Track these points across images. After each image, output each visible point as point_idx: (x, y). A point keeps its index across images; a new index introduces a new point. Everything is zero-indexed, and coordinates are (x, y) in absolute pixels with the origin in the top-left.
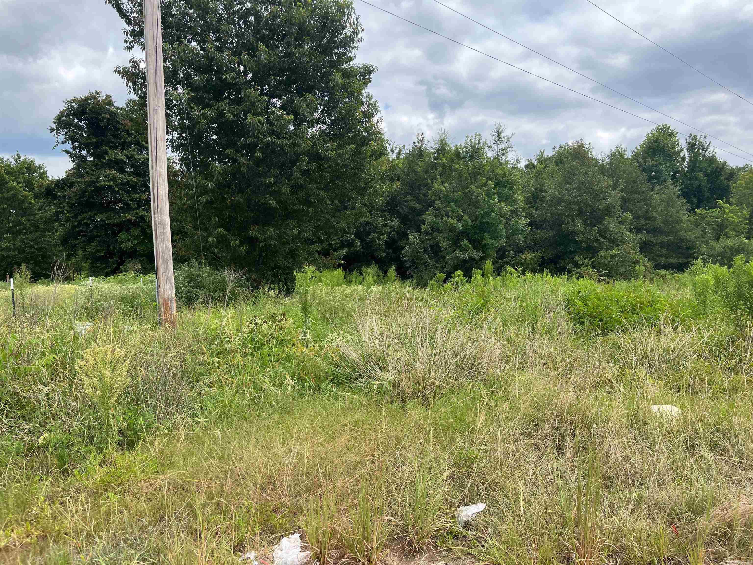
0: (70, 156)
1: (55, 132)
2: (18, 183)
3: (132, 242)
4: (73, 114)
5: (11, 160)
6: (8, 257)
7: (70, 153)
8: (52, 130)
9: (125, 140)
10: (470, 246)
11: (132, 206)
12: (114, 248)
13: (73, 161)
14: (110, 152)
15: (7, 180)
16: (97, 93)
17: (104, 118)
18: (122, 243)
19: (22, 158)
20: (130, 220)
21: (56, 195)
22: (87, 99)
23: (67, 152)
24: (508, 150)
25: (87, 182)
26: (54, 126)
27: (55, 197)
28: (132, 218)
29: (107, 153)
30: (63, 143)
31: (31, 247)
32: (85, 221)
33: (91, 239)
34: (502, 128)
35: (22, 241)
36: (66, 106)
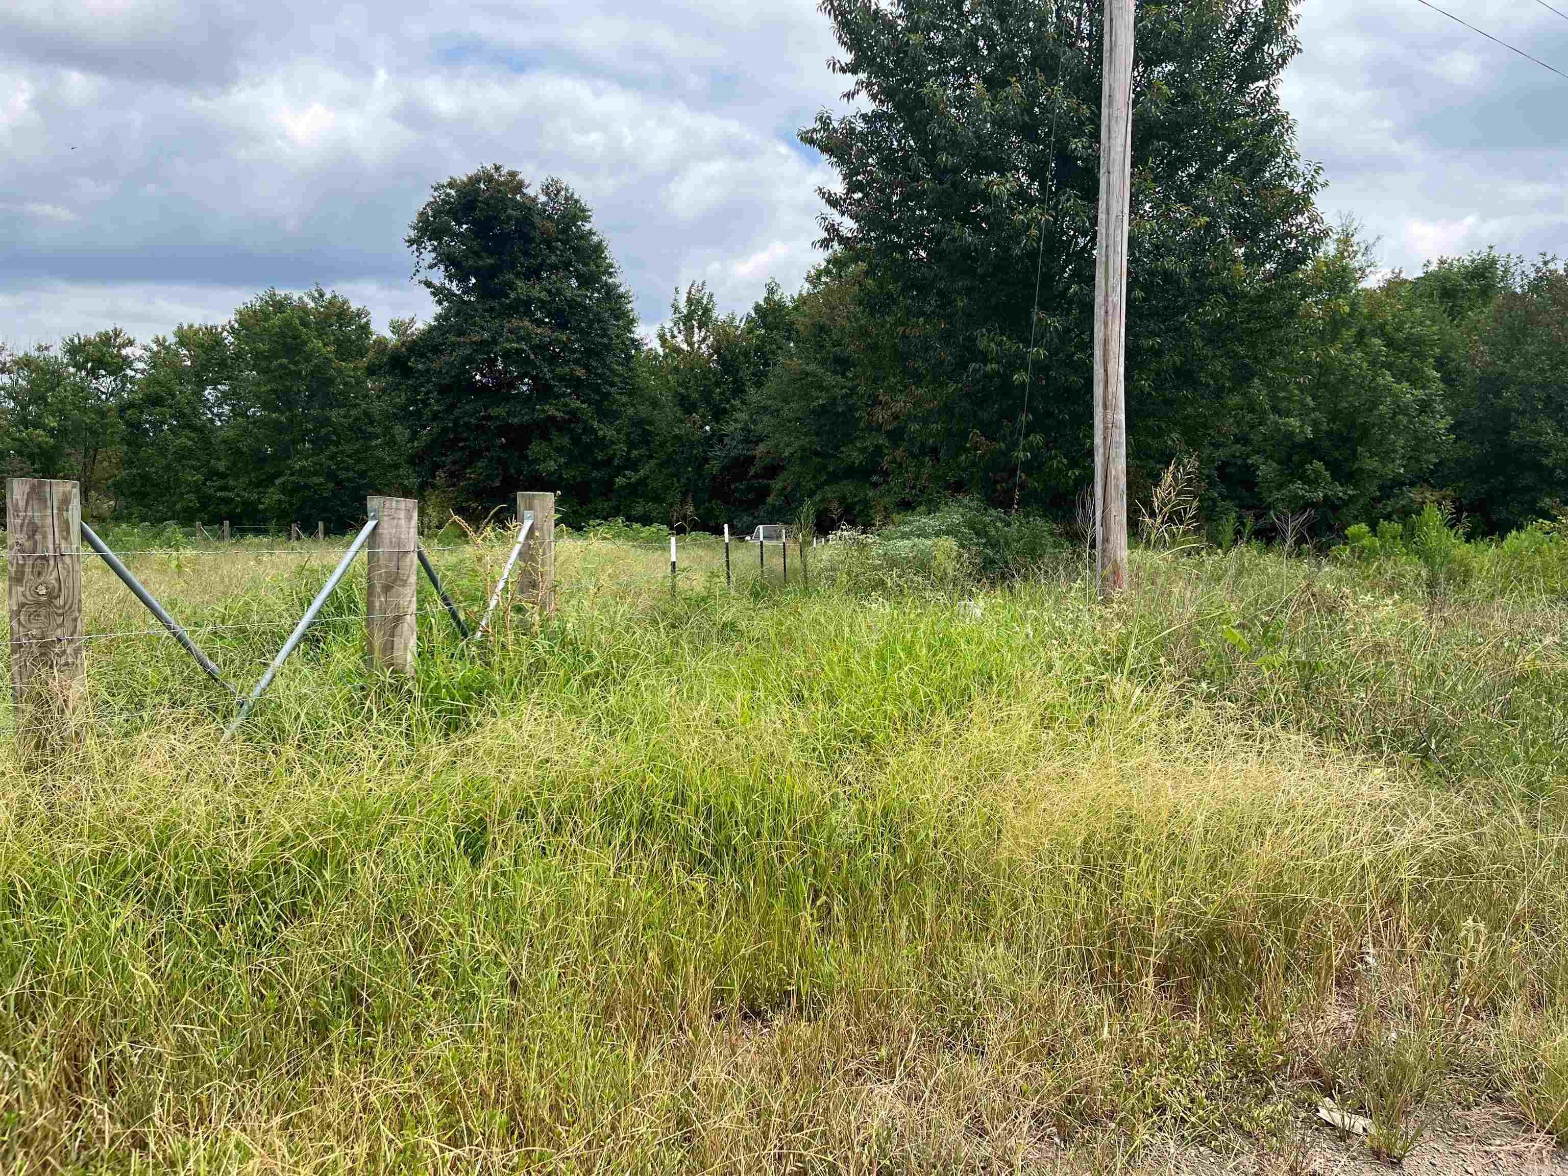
0: (433, 293)
1: (415, 246)
2: (325, 345)
3: (555, 461)
4: (448, 212)
5: (306, 300)
6: (307, 487)
7: (434, 287)
8: (411, 242)
9: (544, 261)
10: (1327, 474)
11: (556, 389)
12: (519, 472)
13: (440, 302)
14: (519, 283)
15: (304, 337)
16: (497, 169)
17: (509, 218)
18: (536, 461)
19: (328, 296)
20: (552, 419)
21: (411, 368)
22: (474, 181)
23: (428, 284)
24: (1367, 271)
25: (475, 343)
26: (413, 234)
27: (407, 372)
28: (556, 413)
29: (512, 286)
30: (431, 267)
31: (347, 469)
32: (466, 419)
33: (475, 455)
34: (1355, 225)
35: (332, 457)
36: (436, 194)
